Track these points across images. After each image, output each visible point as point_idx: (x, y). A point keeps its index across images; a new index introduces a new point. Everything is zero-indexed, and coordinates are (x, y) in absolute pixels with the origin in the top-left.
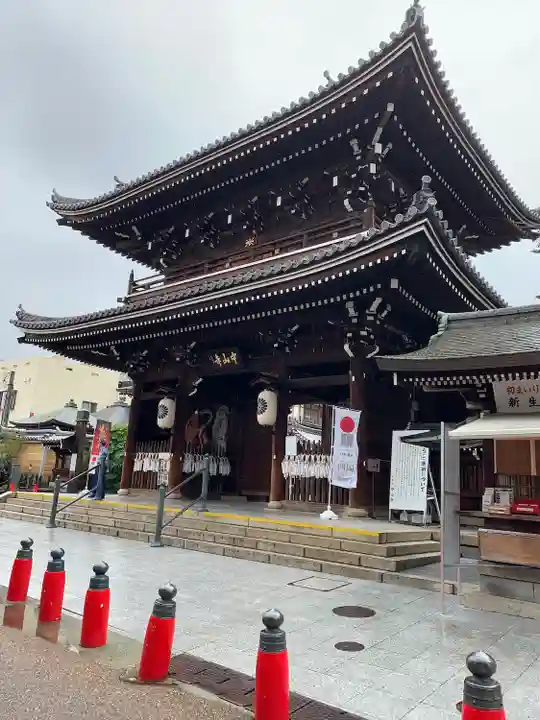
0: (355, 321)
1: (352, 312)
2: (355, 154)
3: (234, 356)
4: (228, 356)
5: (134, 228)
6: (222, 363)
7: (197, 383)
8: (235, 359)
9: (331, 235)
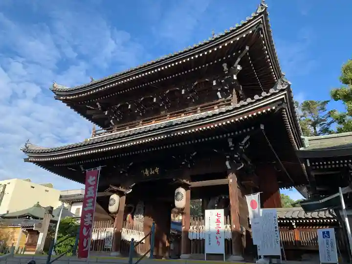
0: (232, 149)
1: (231, 144)
2: (224, 70)
3: (157, 170)
4: (154, 169)
5: (98, 104)
6: (149, 173)
7: (132, 186)
8: (157, 171)
9: (214, 107)
